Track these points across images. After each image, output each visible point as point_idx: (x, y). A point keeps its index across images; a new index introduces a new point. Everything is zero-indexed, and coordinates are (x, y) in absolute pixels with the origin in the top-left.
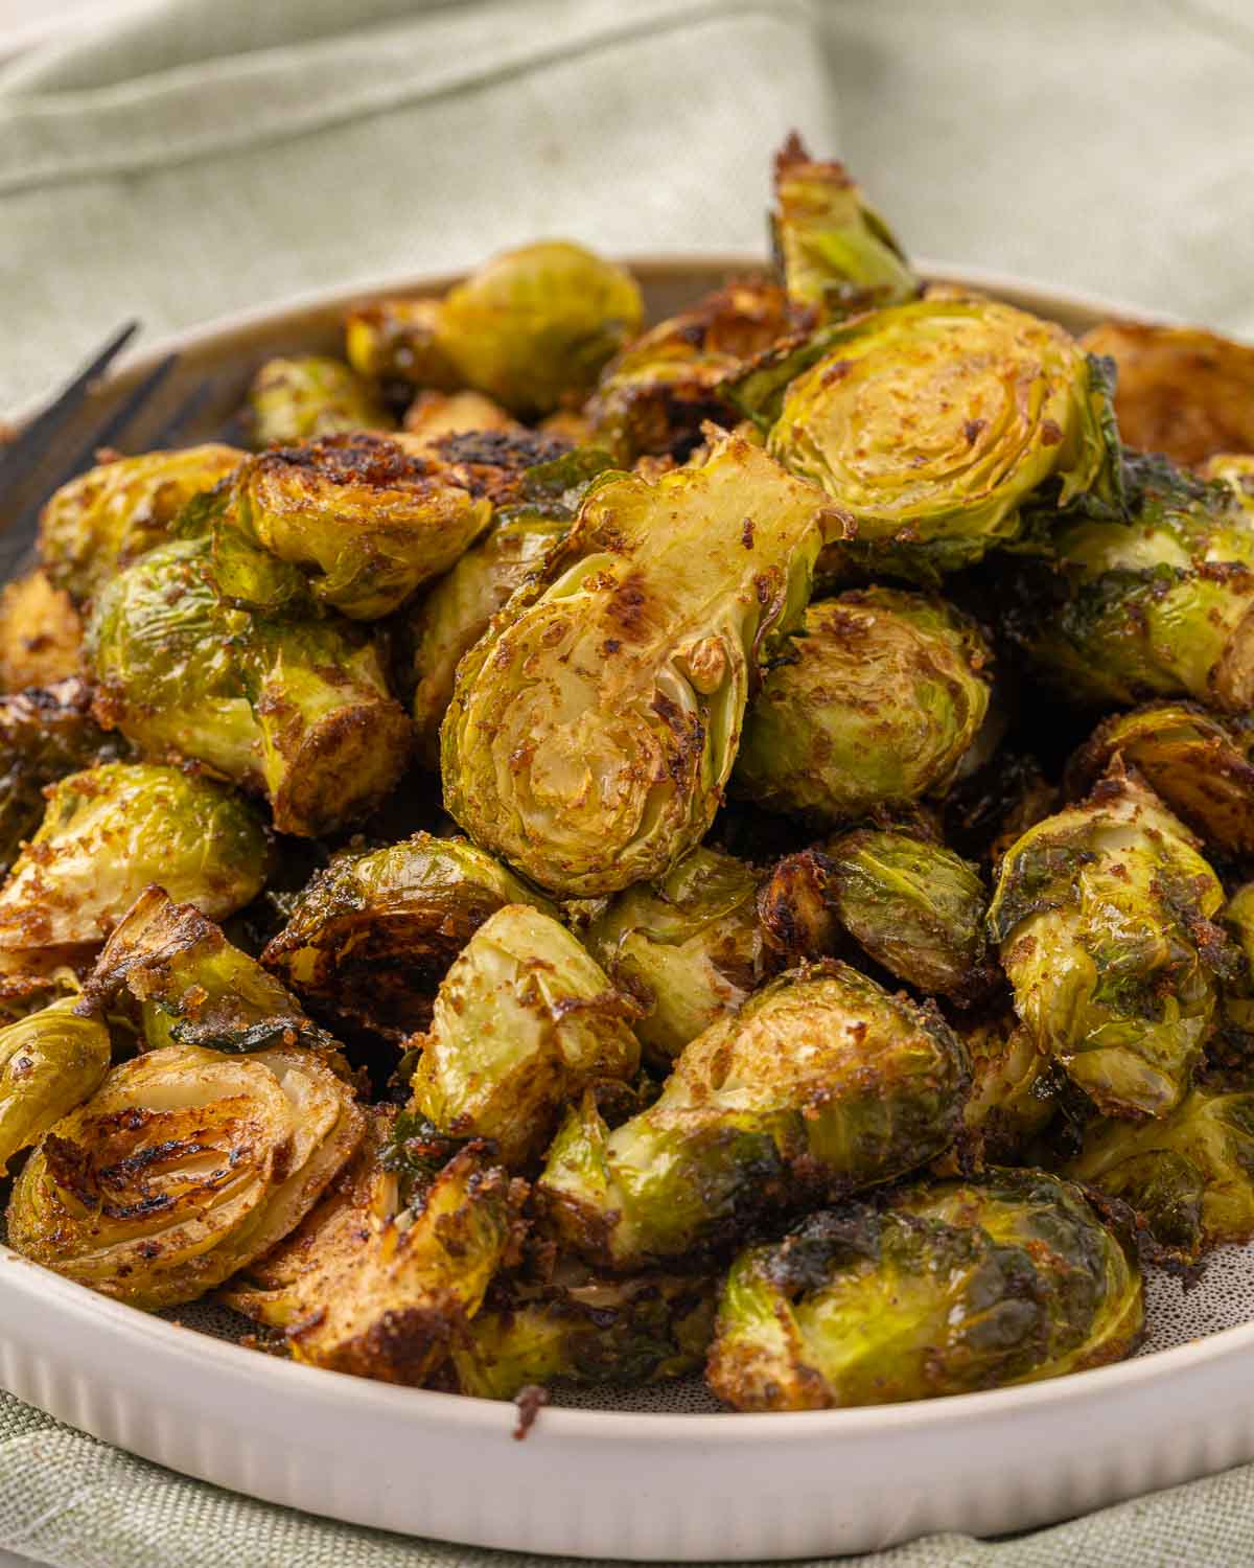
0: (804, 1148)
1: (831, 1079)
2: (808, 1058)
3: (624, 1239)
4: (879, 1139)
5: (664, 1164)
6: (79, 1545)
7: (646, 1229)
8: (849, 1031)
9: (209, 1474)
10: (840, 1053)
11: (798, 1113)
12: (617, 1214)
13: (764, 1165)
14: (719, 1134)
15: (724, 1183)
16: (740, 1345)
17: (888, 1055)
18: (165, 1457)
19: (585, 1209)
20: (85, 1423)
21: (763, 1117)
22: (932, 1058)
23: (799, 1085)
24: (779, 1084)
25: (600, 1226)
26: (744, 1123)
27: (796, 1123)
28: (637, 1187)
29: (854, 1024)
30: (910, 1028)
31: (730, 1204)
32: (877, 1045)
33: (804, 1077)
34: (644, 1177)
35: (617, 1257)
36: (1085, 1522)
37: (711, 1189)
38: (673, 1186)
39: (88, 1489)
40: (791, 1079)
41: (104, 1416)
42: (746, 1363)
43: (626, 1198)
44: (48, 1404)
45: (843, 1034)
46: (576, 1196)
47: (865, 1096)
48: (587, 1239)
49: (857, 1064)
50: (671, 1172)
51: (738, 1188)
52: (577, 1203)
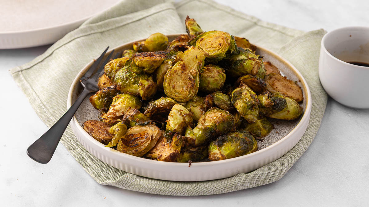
0: (217, 129)
1: (219, 120)
2: (215, 118)
3: (196, 142)
5: (200, 132)
7: (199, 141)
8: (220, 114)
10: (219, 117)
11: (216, 125)
12: (196, 139)
13: (212, 131)
14: (207, 128)
15: (208, 134)
16: (213, 153)
17: (225, 117)
19: (191, 139)
21: (212, 126)
23: (215, 121)
24: (212, 122)
25: (193, 141)
26: (209, 127)
28: (198, 136)
30: (227, 113)
31: (209, 136)
34: (198, 134)
35: (196, 144)
37: (206, 135)
38: (202, 135)
42: (214, 155)
43: (196, 137)
47: (223, 122)
48: (192, 143)
49: (222, 118)
50: (201, 133)
51: (210, 134)
52: (190, 138)
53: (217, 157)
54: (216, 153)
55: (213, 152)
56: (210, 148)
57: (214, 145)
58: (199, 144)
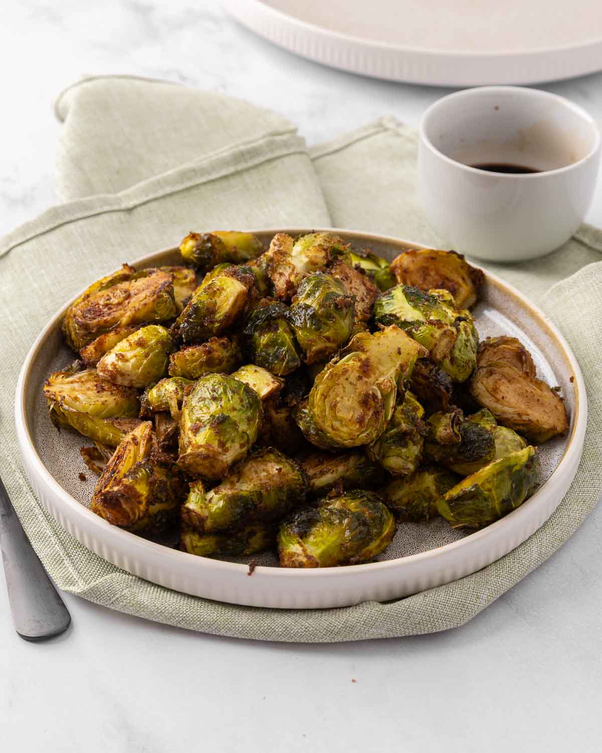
0: (261, 502)
1: (271, 483)
2: (264, 476)
3: (209, 524)
4: (283, 501)
5: (221, 503)
6: (125, 605)
7: (215, 522)
8: (277, 469)
9: (162, 583)
10: (273, 476)
11: (260, 492)
12: (207, 517)
13: (249, 506)
14: (238, 496)
15: (238, 510)
16: (289, 553)
17: (287, 478)
18: (149, 579)
19: (197, 515)
20: (127, 569)
21: (250, 492)
22: (299, 479)
23: (261, 484)
24: (256, 483)
25: (202, 520)
26: (245, 494)
27: (260, 494)
28: (213, 510)
29: (278, 468)
30: (293, 470)
31: (239, 516)
32: (284, 475)
33: (263, 482)
34: (215, 507)
35: (206, 529)
36: (410, 599)
37: (234, 512)
38: (223, 511)
39: (128, 589)
40: (259, 482)
41: (132, 566)
42: (291, 558)
43: (210, 512)
44: (116, 563)
45: (275, 470)
46: (196, 511)
47: (280, 489)
48: (198, 523)
49: (278, 479)
50: (223, 506)
51: (241, 512)
52: (195, 513)
53: (297, 560)
54: (295, 553)
55: (288, 551)
56: (282, 541)
57: (289, 535)
58: (214, 528)
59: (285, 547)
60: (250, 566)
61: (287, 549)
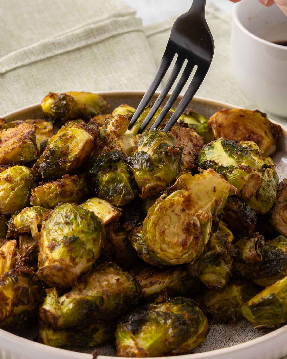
1: (111, 291)
2: (105, 285)
4: (120, 304)
5: (71, 306)
7: (66, 320)
8: (116, 280)
10: (113, 284)
11: (102, 297)
12: (60, 316)
13: (93, 308)
14: (84, 301)
15: (84, 311)
17: (124, 286)
19: (52, 314)
21: (94, 297)
22: (133, 288)
23: (103, 291)
24: (98, 290)
25: (56, 318)
26: (90, 298)
27: (102, 299)
28: (65, 311)
29: (117, 278)
30: (129, 280)
31: (85, 316)
32: (121, 284)
33: (104, 289)
34: (67, 308)
35: (59, 326)
37: (81, 313)
38: (72, 312)
40: (101, 289)
42: (126, 350)
43: (62, 313)
45: (114, 280)
46: (51, 311)
47: (117, 295)
48: (52, 321)
49: (116, 288)
50: (73, 308)
51: (87, 313)
53: (130, 352)
54: (129, 346)
55: (123, 344)
56: (119, 336)
57: (124, 332)
58: (65, 325)
59: (121, 341)
60: (93, 355)
61: (122, 343)
